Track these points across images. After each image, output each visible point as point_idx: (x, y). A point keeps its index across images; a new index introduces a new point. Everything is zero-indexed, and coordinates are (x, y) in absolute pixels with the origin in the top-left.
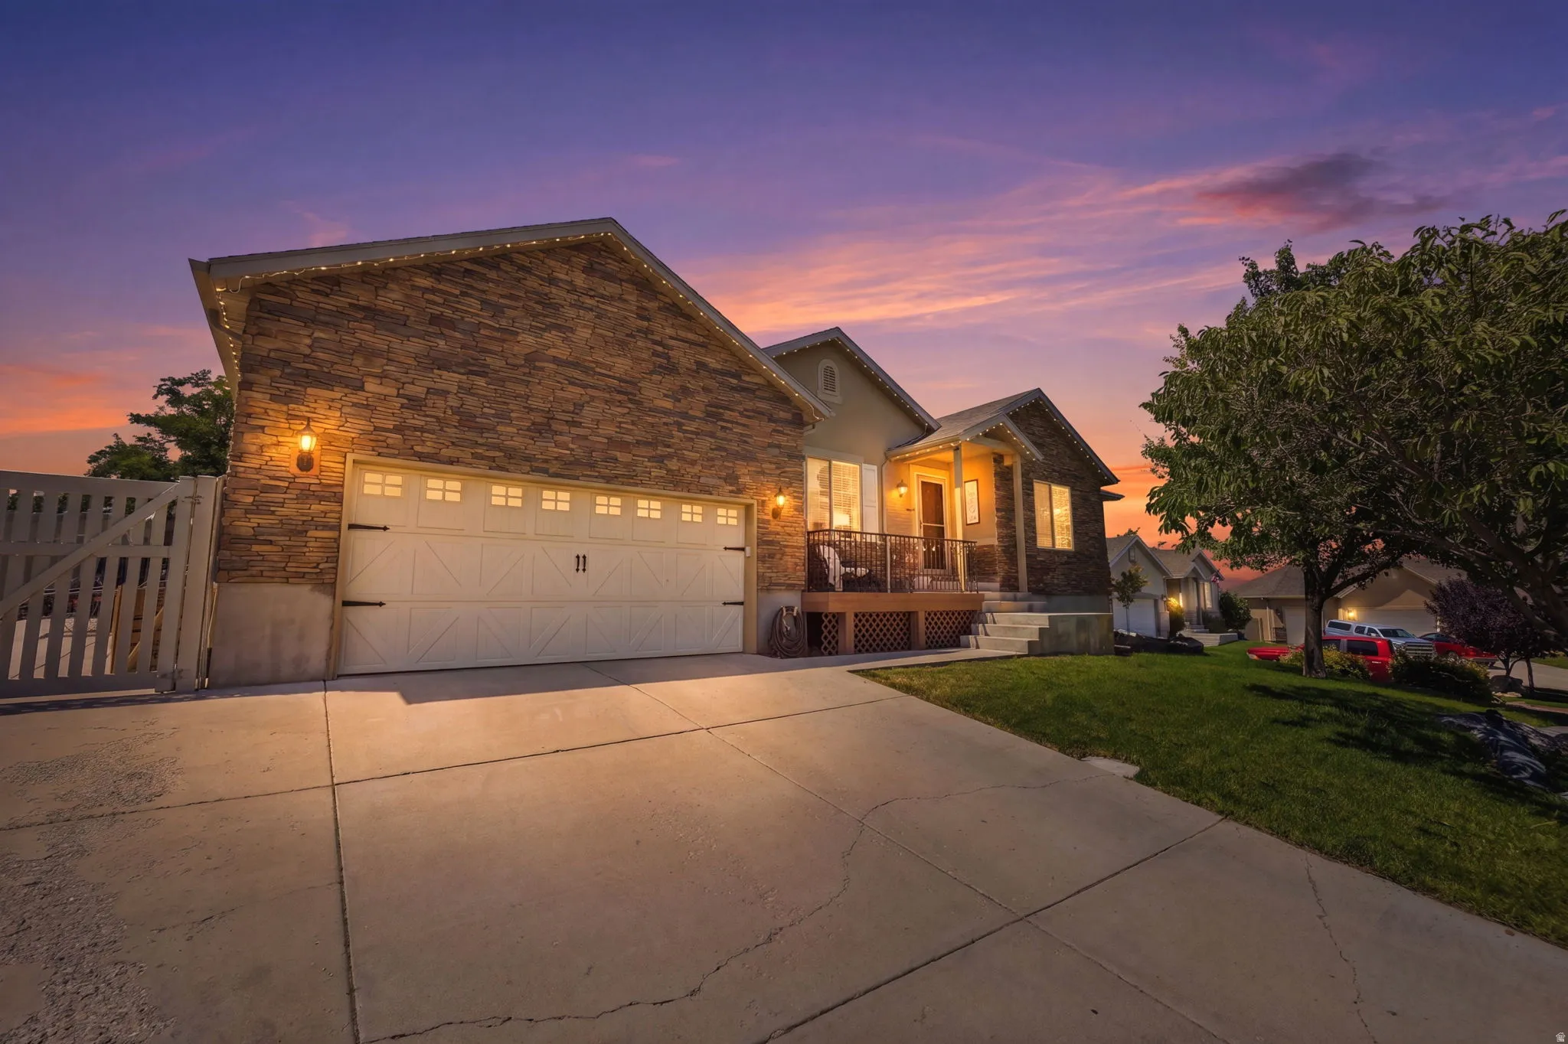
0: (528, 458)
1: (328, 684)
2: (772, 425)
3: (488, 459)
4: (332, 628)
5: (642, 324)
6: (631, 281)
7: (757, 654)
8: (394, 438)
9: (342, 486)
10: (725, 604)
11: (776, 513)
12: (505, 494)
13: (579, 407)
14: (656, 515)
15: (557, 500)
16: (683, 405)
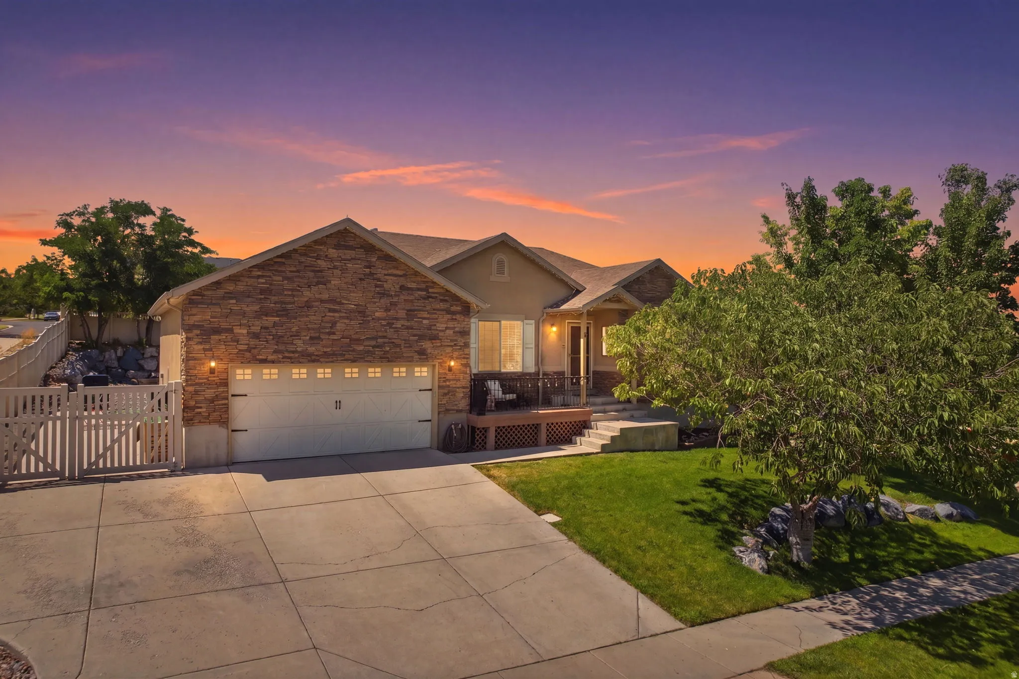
0: (310, 355)
1: (230, 467)
2: (449, 316)
3: (290, 358)
4: (228, 443)
5: (368, 270)
6: (362, 247)
7: (438, 449)
8: (248, 355)
9: (227, 379)
10: (419, 421)
11: (450, 369)
12: (299, 373)
13: (334, 324)
14: (378, 375)
15: (323, 373)
16: (392, 313)
